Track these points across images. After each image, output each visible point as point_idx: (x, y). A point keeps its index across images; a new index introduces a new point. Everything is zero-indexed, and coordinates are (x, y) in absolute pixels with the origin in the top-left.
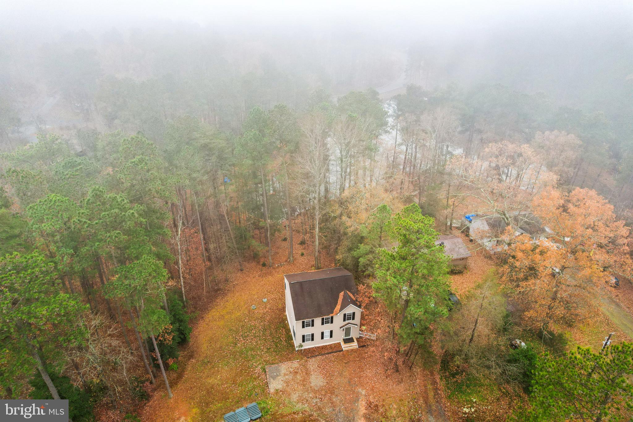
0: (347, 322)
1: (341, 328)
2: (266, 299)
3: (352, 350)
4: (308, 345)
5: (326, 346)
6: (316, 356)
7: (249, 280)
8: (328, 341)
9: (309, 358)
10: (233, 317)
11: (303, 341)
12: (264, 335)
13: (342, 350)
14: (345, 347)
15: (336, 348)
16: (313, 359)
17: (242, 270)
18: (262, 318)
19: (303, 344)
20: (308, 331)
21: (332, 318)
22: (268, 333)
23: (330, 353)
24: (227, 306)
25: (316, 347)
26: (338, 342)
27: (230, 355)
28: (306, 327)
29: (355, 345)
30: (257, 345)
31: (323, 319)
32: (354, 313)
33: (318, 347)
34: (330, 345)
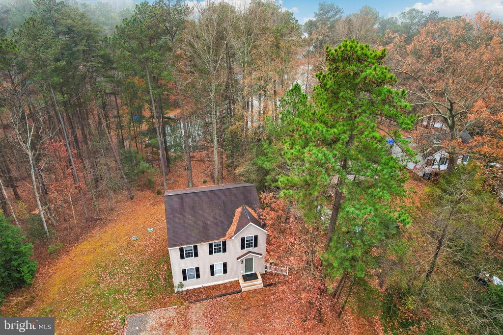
0: (246, 250)
1: (238, 259)
2: (152, 229)
3: (255, 291)
4: (192, 284)
5: (219, 285)
6: (203, 300)
7: (138, 208)
8: (220, 279)
9: (192, 303)
10: (106, 250)
11: (185, 278)
12: (139, 272)
13: (241, 291)
14: (245, 287)
15: (233, 289)
16: (198, 304)
17: (132, 198)
18: (143, 252)
19: (184, 282)
20: (190, 263)
21: (224, 243)
22: (144, 270)
23: (224, 295)
24: (103, 238)
25: (204, 288)
26: (236, 279)
27: (85, 300)
28: (187, 257)
29: (258, 283)
30: (126, 285)
31: (211, 245)
32: (256, 237)
33: (206, 287)
34: (225, 284)
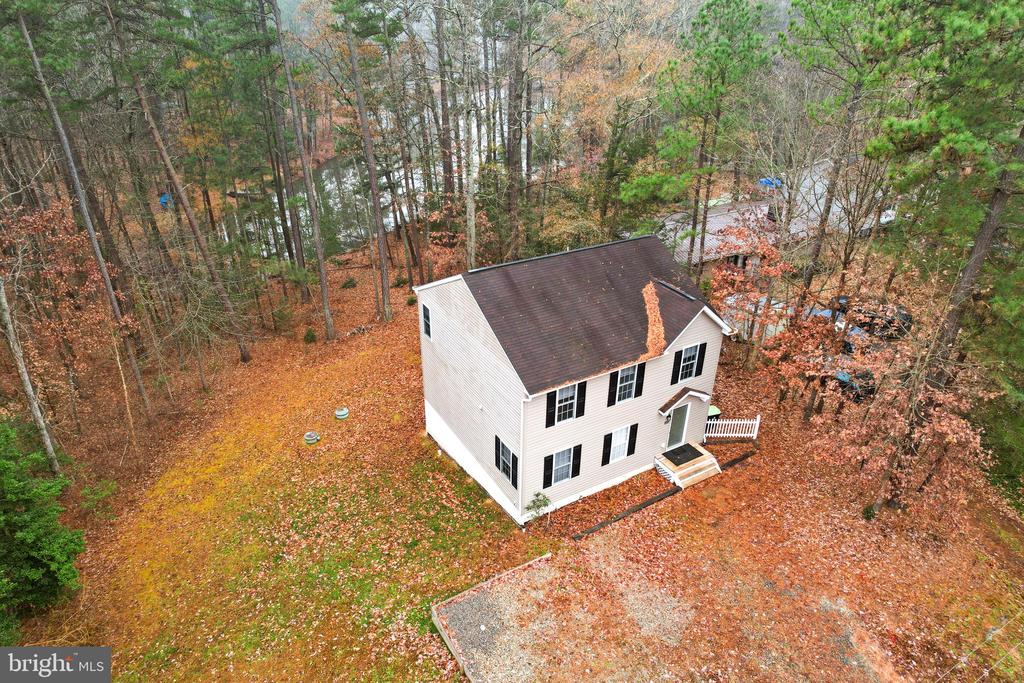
0: (682, 383)
1: (663, 409)
2: (346, 411)
3: (706, 482)
4: (565, 493)
5: (614, 487)
6: (603, 525)
7: (275, 377)
9: (580, 538)
10: (244, 477)
12: (374, 506)
13: (677, 489)
14: (681, 478)
15: (650, 491)
16: (598, 539)
17: (245, 358)
18: (351, 461)
19: (548, 492)
21: (642, 368)
22: (387, 497)
23: (645, 505)
24: (218, 453)
25: (584, 500)
26: (650, 466)
27: (265, 602)
28: (559, 420)
29: (707, 464)
30: (363, 541)
31: (614, 379)
32: (703, 347)
33: (589, 497)
34: (627, 482)
